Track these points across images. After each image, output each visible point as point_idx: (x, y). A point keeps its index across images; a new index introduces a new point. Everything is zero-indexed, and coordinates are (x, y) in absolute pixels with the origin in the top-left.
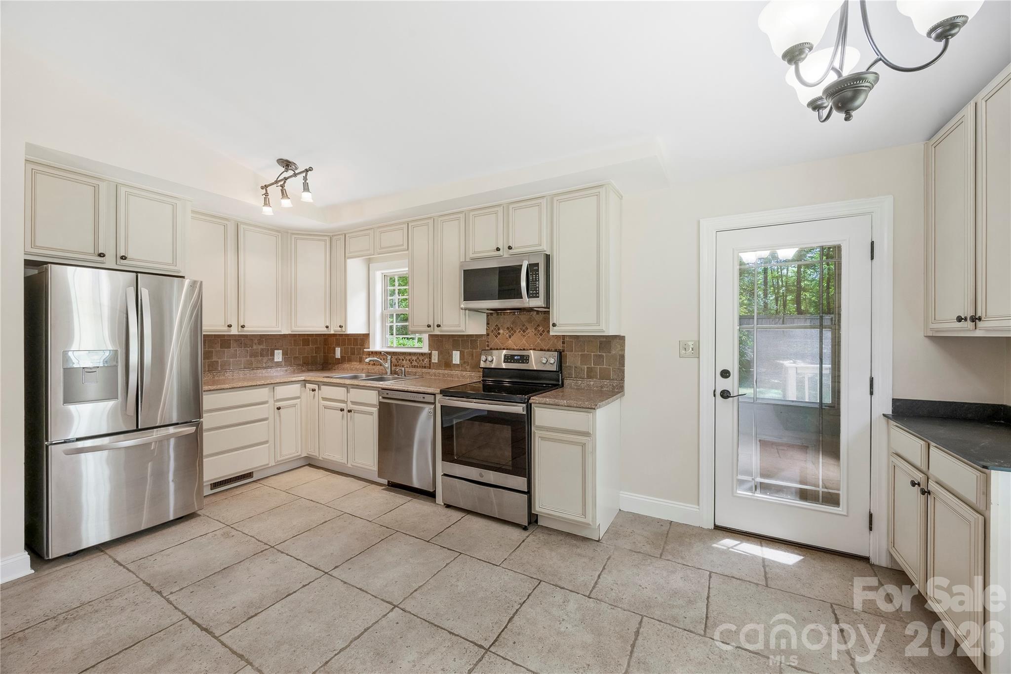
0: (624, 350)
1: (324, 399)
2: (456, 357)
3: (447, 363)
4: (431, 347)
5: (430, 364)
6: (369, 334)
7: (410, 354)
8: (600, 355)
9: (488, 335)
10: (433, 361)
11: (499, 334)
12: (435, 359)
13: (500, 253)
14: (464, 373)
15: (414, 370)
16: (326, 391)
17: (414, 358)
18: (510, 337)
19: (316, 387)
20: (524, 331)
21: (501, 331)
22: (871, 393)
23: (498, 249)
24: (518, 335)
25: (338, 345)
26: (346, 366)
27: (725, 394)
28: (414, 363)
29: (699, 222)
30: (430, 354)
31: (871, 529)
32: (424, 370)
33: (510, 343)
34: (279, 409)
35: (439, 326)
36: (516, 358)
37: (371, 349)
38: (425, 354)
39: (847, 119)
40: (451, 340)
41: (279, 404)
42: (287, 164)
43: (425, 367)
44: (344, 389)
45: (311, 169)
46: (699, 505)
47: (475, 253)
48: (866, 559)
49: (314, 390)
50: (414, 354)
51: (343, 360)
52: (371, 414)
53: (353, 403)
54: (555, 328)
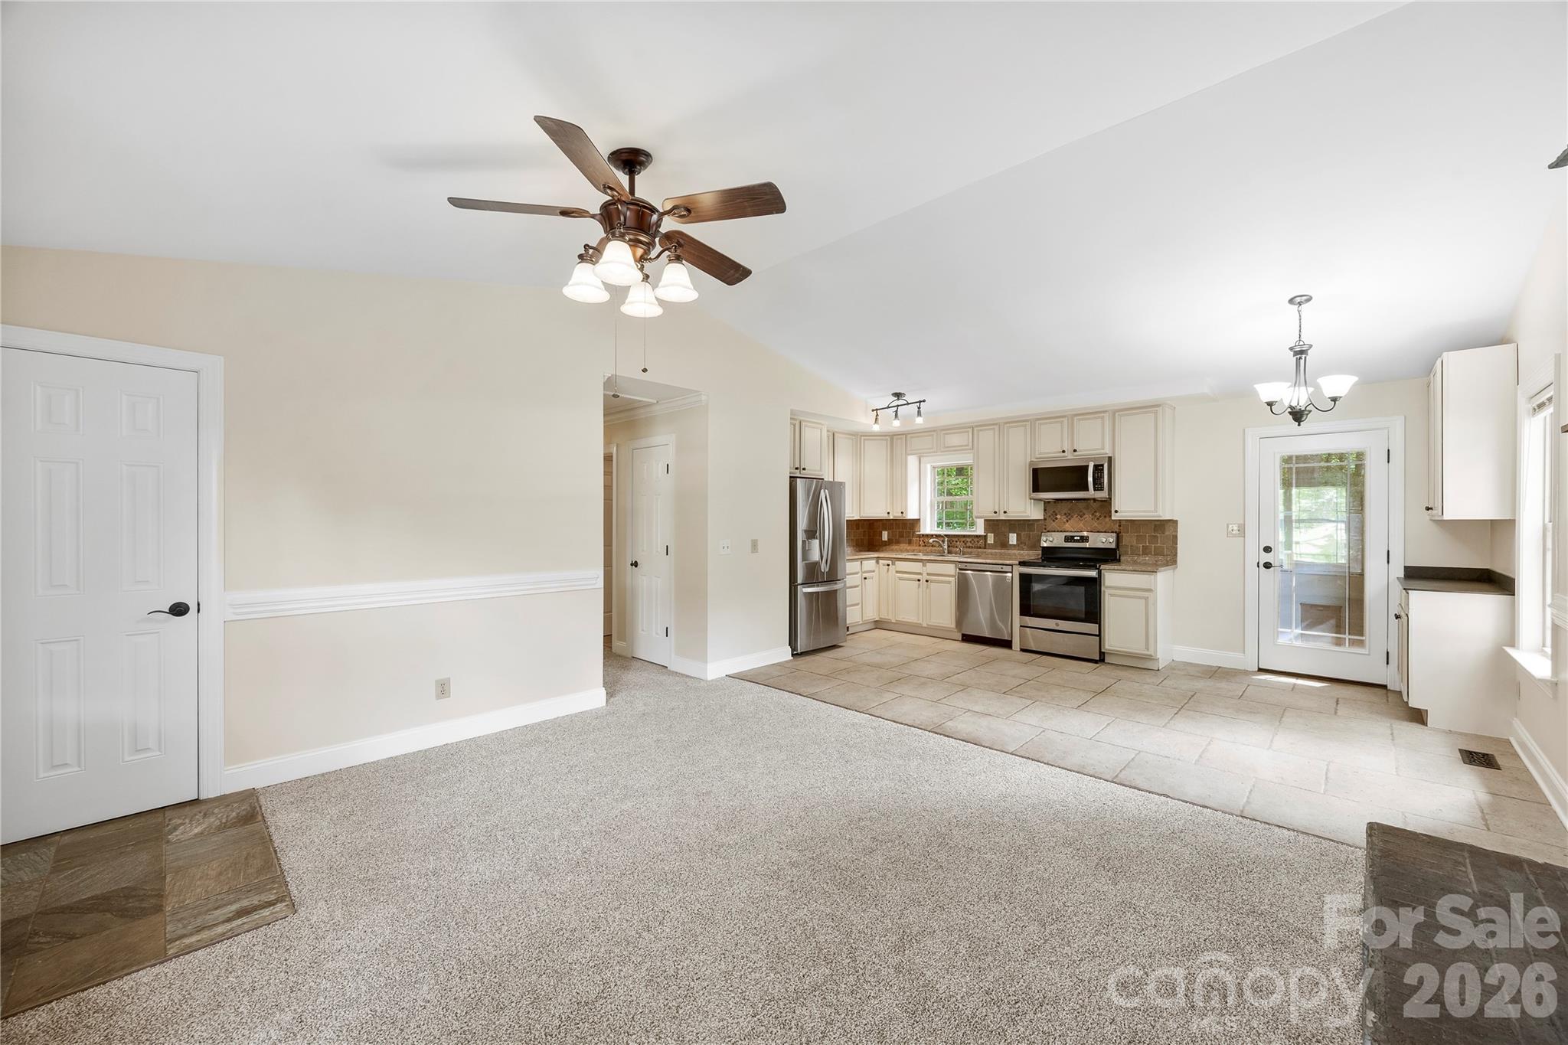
0: (1177, 531)
1: (897, 572)
2: (1013, 539)
3: (1003, 544)
4: (986, 530)
5: (985, 545)
6: (919, 519)
7: (964, 536)
8: (1155, 536)
9: (1045, 519)
10: (989, 542)
11: (1056, 519)
12: (991, 539)
13: (1066, 454)
14: (1022, 552)
15: (969, 550)
16: (900, 566)
17: (968, 540)
18: (1067, 521)
19: (890, 562)
20: (1081, 517)
21: (1058, 517)
22: (1388, 562)
23: (1064, 452)
24: (1075, 518)
25: (885, 530)
26: (895, 547)
27: (1267, 565)
28: (969, 544)
29: (1244, 430)
30: (986, 537)
31: (1388, 663)
32: (980, 550)
33: (1067, 526)
34: (865, 578)
35: (1005, 512)
36: (1076, 538)
37: (922, 533)
38: (980, 536)
39: (1299, 425)
40: (1008, 524)
41: (865, 575)
42: (898, 395)
43: (980, 548)
44: (921, 564)
45: (924, 401)
46: (1244, 653)
47: (1040, 453)
48: (1384, 687)
49: (888, 565)
50: (969, 536)
51: (890, 542)
52: (949, 583)
53: (928, 574)
54: (1117, 514)
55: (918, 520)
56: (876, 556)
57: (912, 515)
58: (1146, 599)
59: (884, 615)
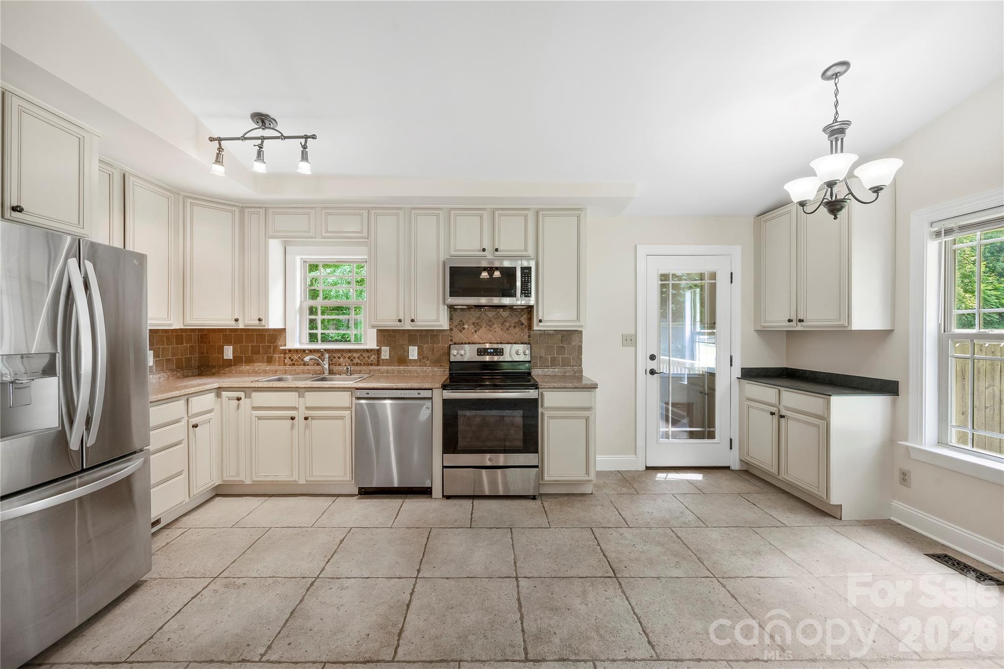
0: (581, 342)
1: (254, 408)
2: (413, 353)
3: (403, 360)
4: (379, 342)
5: (378, 361)
6: (285, 329)
7: (350, 351)
8: (562, 347)
9: (451, 330)
10: (383, 357)
11: (464, 329)
12: (386, 353)
13: (485, 253)
14: (425, 368)
15: (358, 368)
16: (260, 398)
17: (356, 355)
18: (476, 332)
19: (241, 394)
20: (490, 326)
21: (466, 326)
22: (731, 365)
23: (484, 250)
24: (483, 331)
25: (229, 344)
26: (245, 368)
27: (652, 372)
28: (357, 361)
29: (636, 246)
30: (378, 352)
31: (731, 448)
32: (371, 368)
33: (476, 338)
34: (195, 426)
35: (413, 321)
36: (489, 351)
37: (289, 346)
38: (371, 350)
39: (835, 218)
40: (406, 335)
41: (194, 421)
42: (262, 119)
43: (372, 365)
44: (296, 394)
45: (314, 137)
46: (636, 454)
47: (456, 250)
48: (728, 468)
49: (239, 399)
50: (356, 351)
51: (237, 361)
52: (342, 418)
53: (307, 408)
54: (540, 324)
55: (283, 331)
56: (216, 385)
57: (274, 322)
58: (587, 419)
59: (231, 476)
